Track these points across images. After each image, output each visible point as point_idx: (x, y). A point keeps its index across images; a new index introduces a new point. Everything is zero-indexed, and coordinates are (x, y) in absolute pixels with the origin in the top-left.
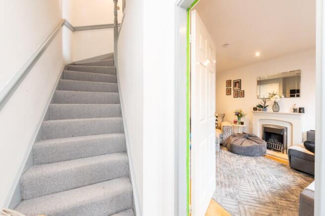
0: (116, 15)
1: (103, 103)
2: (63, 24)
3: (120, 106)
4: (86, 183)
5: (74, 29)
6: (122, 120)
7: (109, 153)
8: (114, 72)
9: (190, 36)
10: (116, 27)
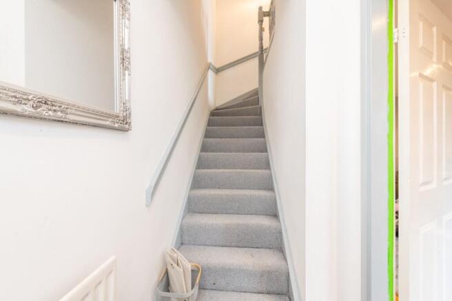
0: (261, 39)
1: (248, 151)
2: (209, 68)
3: (268, 155)
4: (233, 244)
5: (217, 71)
6: (271, 174)
7: (256, 214)
8: (259, 113)
9: (395, 30)
10: (261, 55)
